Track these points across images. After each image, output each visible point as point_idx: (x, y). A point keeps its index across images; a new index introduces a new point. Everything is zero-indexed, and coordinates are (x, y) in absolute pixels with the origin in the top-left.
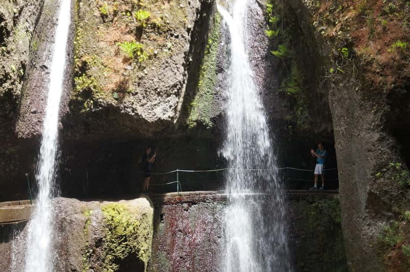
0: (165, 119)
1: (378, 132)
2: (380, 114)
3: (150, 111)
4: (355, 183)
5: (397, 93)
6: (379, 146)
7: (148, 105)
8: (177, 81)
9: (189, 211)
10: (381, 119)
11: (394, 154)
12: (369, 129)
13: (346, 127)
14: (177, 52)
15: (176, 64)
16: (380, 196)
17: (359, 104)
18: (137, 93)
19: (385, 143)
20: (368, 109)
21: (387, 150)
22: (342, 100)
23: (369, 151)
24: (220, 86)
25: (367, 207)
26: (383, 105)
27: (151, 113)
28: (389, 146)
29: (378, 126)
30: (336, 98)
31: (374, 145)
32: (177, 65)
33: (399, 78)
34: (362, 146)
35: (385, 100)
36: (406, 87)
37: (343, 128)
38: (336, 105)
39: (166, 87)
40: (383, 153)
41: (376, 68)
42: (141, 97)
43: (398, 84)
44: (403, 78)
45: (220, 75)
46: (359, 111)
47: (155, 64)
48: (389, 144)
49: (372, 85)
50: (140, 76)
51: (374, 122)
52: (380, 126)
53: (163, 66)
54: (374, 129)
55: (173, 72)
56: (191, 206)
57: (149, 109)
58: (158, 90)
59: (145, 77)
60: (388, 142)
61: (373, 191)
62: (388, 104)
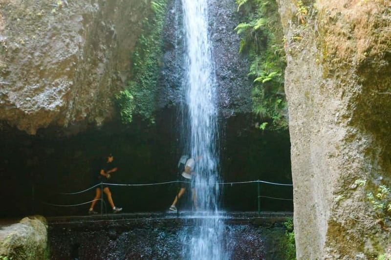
0: (51, 110)
1: (343, 126)
2: (347, 99)
3: (28, 99)
4: (314, 206)
5: (373, 66)
6: (345, 148)
7: (25, 89)
8: (70, 55)
9: (118, 239)
10: (349, 106)
11: (370, 161)
12: (332, 122)
13: (305, 120)
14: (72, 13)
15: (69, 31)
16: (346, 227)
17: (320, 83)
18: (8, 73)
19: (355, 144)
20: (331, 91)
21: (358, 156)
22: (301, 80)
23: (331, 156)
24: (167, 68)
25: (328, 244)
26: (352, 85)
27: (30, 101)
28: (361, 149)
29: (345, 117)
30: (292, 76)
31: (338, 148)
32: (71, 34)
33: (376, 42)
34: (323, 148)
35: (355, 76)
36: (387, 56)
37: (300, 122)
38: (292, 88)
39: (53, 64)
40: (352, 160)
41: (342, 28)
42: (15, 78)
43: (373, 52)
44: (383, 43)
45: (168, 53)
46: (319, 96)
47: (37, 32)
48: (361, 146)
49: (335, 53)
50: (14, 48)
51: (338, 111)
52: (348, 117)
53: (49, 34)
54: (340, 123)
55: (64, 42)
56: (120, 234)
57: (28, 96)
58: (42, 68)
59: (21, 49)
60: (360, 143)
61: (335, 219)
62: (359, 83)
